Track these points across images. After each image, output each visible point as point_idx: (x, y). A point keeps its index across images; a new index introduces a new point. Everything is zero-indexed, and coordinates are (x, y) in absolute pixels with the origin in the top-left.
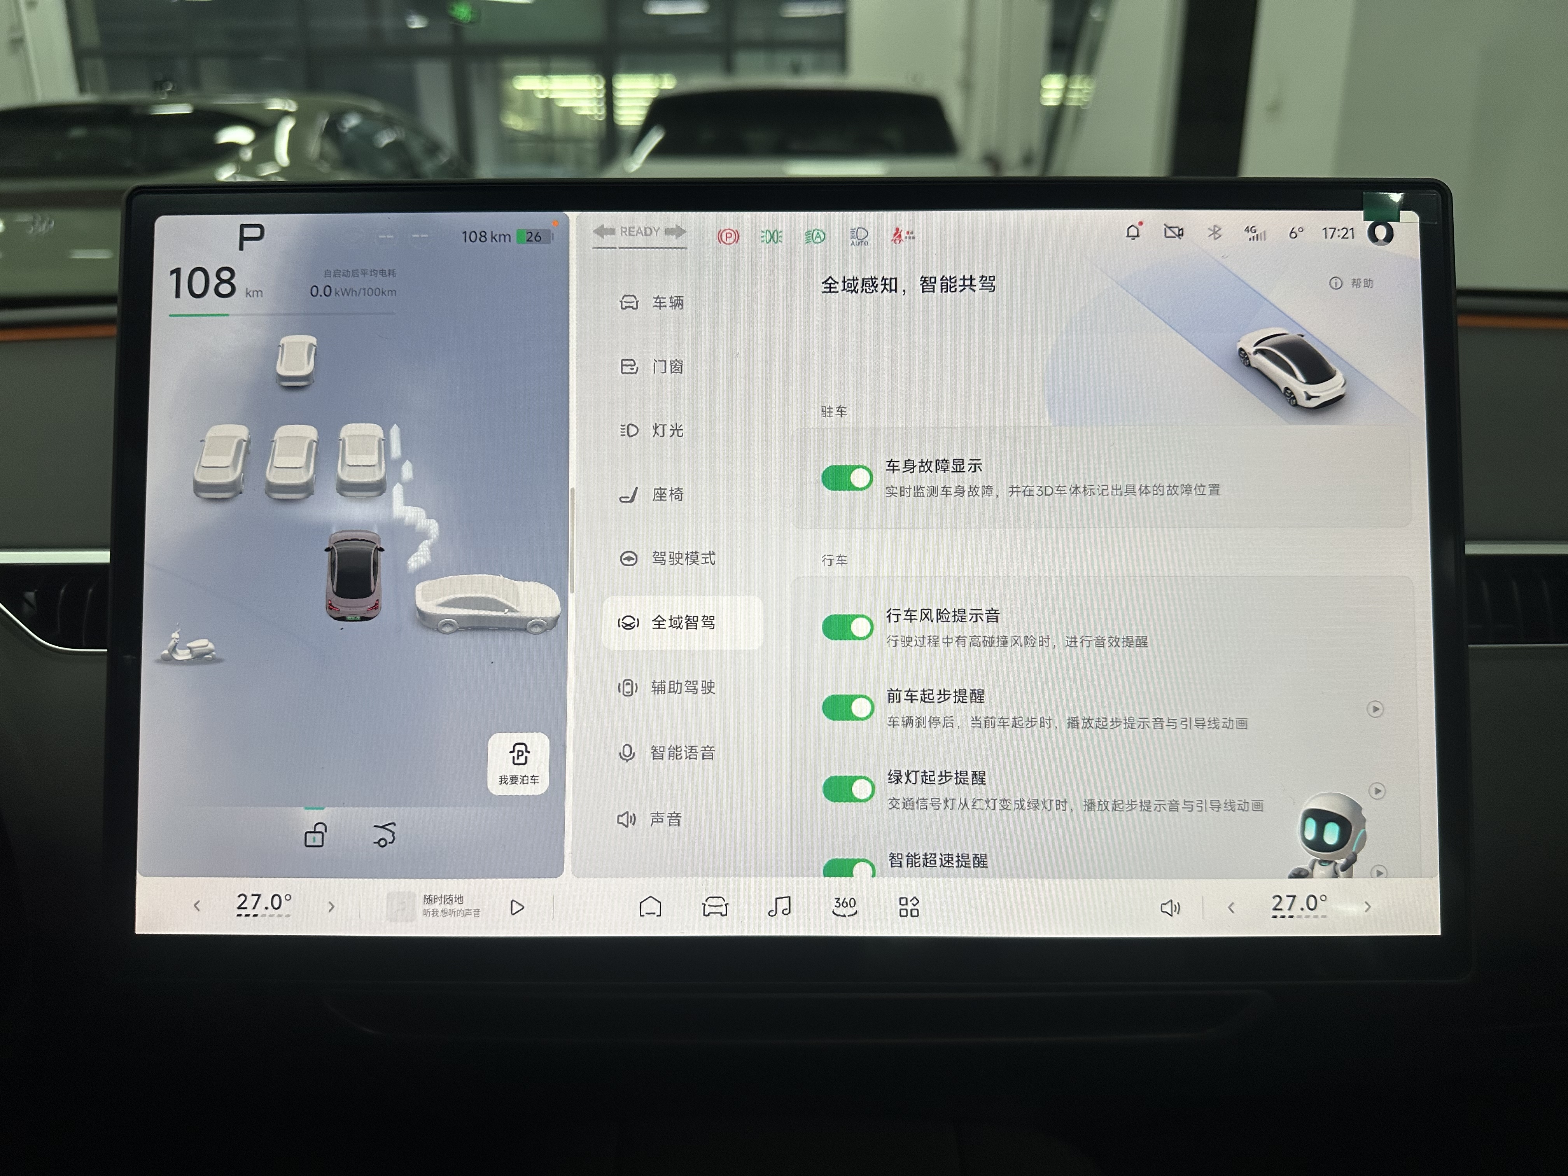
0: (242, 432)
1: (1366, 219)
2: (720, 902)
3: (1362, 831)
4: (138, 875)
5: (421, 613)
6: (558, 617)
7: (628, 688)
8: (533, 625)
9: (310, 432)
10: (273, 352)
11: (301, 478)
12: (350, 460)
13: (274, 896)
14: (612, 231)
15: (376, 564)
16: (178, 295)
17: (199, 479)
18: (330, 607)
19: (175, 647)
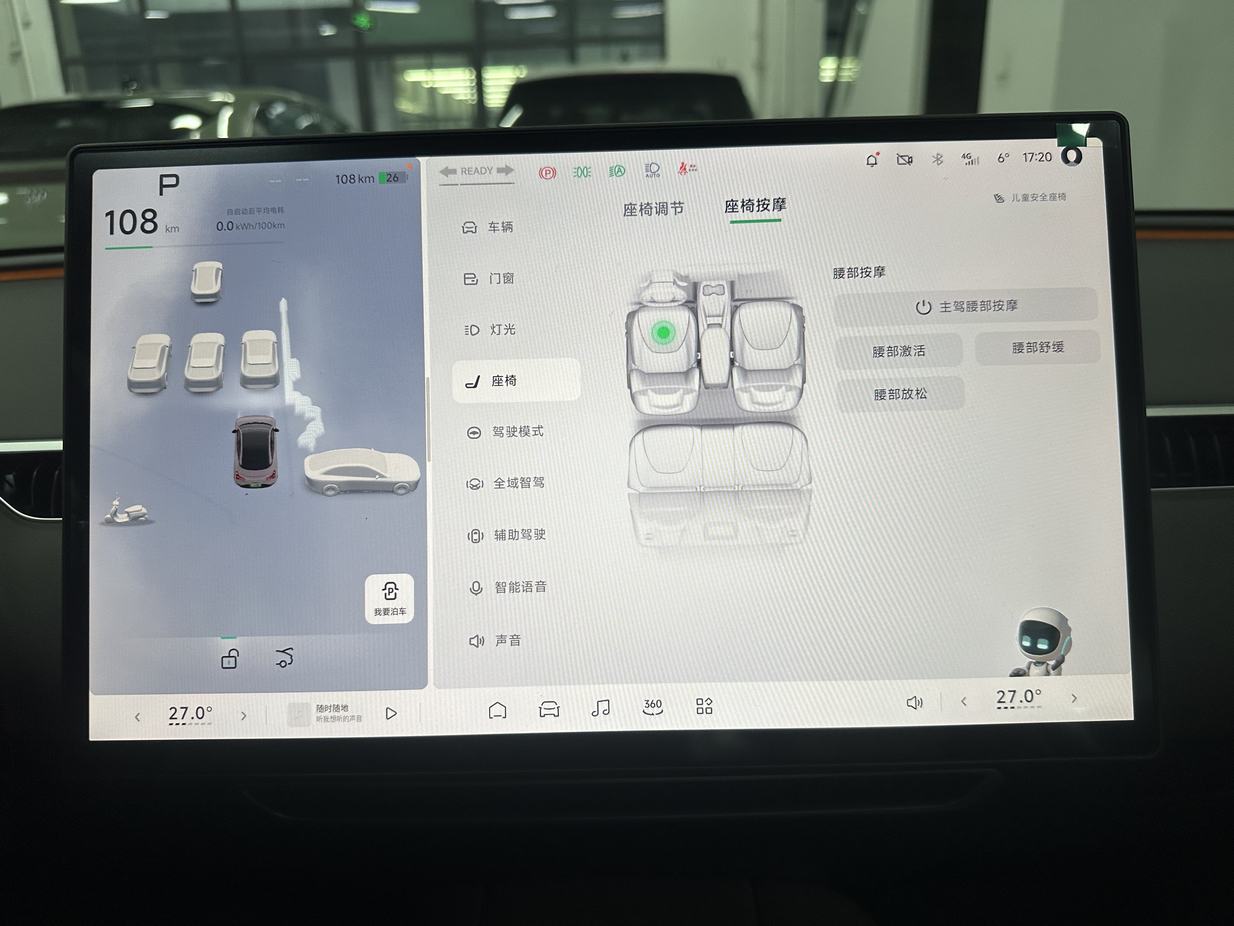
0: (165, 340)
1: (1059, 146)
2: (552, 705)
3: (1068, 638)
4: (90, 694)
5: (309, 480)
6: (418, 481)
7: (476, 536)
8: (399, 488)
9: (219, 338)
10: (189, 276)
11: (212, 375)
12: (250, 360)
13: (198, 708)
14: (454, 172)
15: (272, 442)
16: (112, 232)
17: (131, 378)
18: (237, 477)
19: (116, 511)
